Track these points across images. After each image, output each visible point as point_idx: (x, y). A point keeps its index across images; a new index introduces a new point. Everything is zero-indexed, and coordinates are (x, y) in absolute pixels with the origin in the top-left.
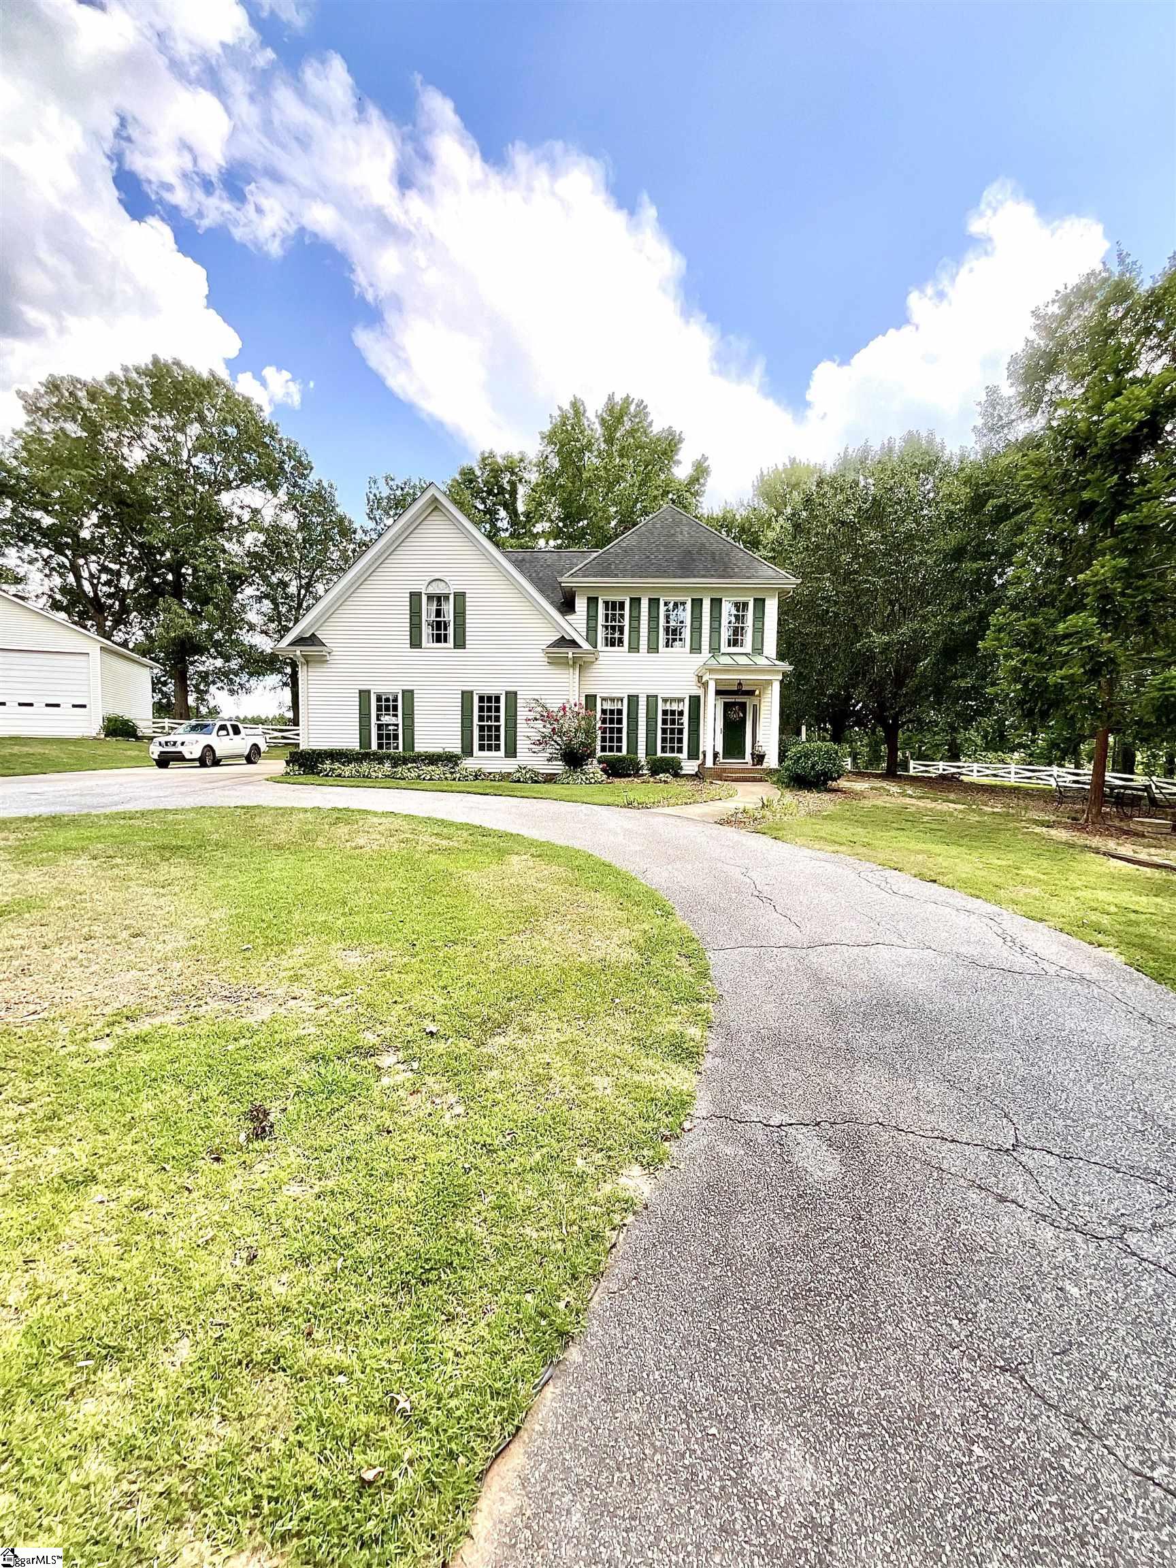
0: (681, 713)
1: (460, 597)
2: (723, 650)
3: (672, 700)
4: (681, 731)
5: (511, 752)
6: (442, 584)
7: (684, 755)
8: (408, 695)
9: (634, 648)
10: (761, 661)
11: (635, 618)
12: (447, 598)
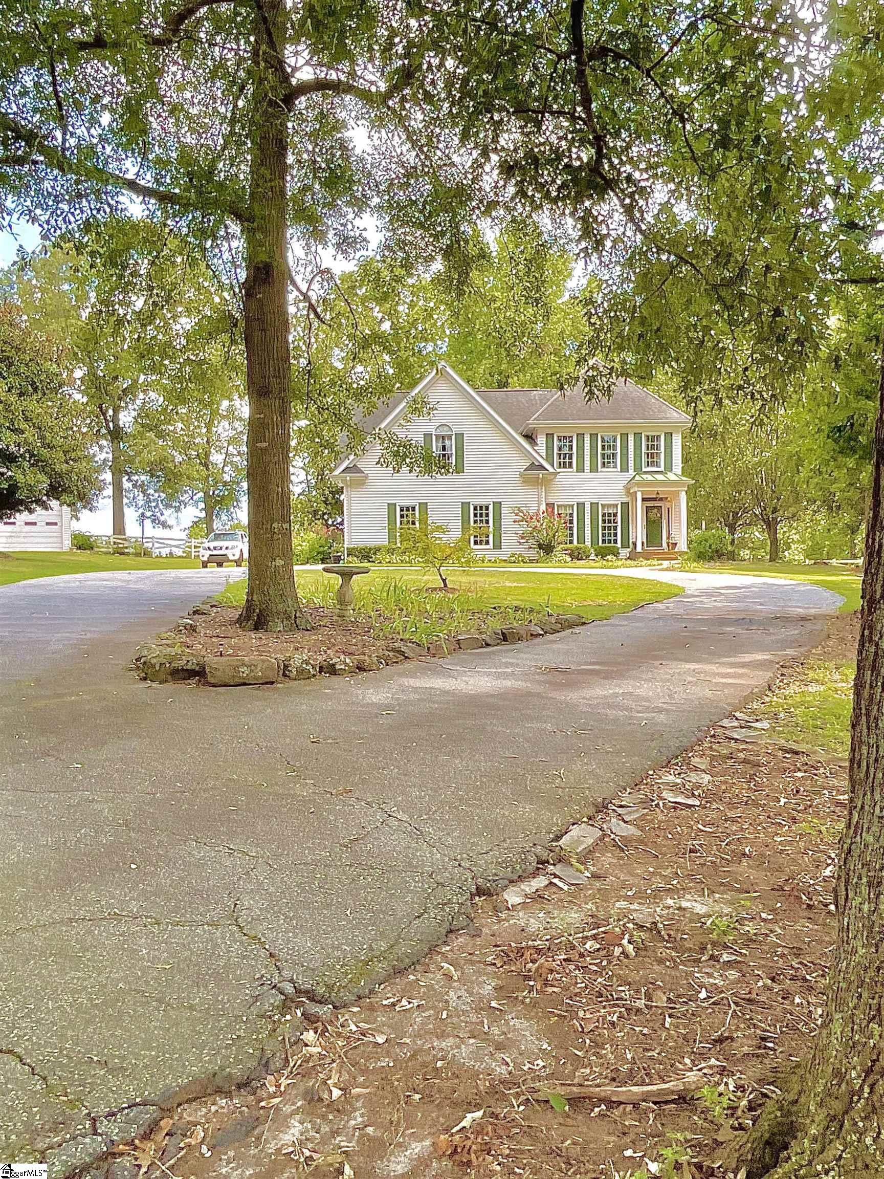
0: (615, 515)
1: (460, 437)
2: (644, 470)
3: (609, 506)
4: (615, 528)
5: (498, 546)
6: (446, 428)
7: (619, 545)
8: (424, 506)
9: (581, 469)
10: (671, 476)
11: (581, 448)
12: (450, 437)
